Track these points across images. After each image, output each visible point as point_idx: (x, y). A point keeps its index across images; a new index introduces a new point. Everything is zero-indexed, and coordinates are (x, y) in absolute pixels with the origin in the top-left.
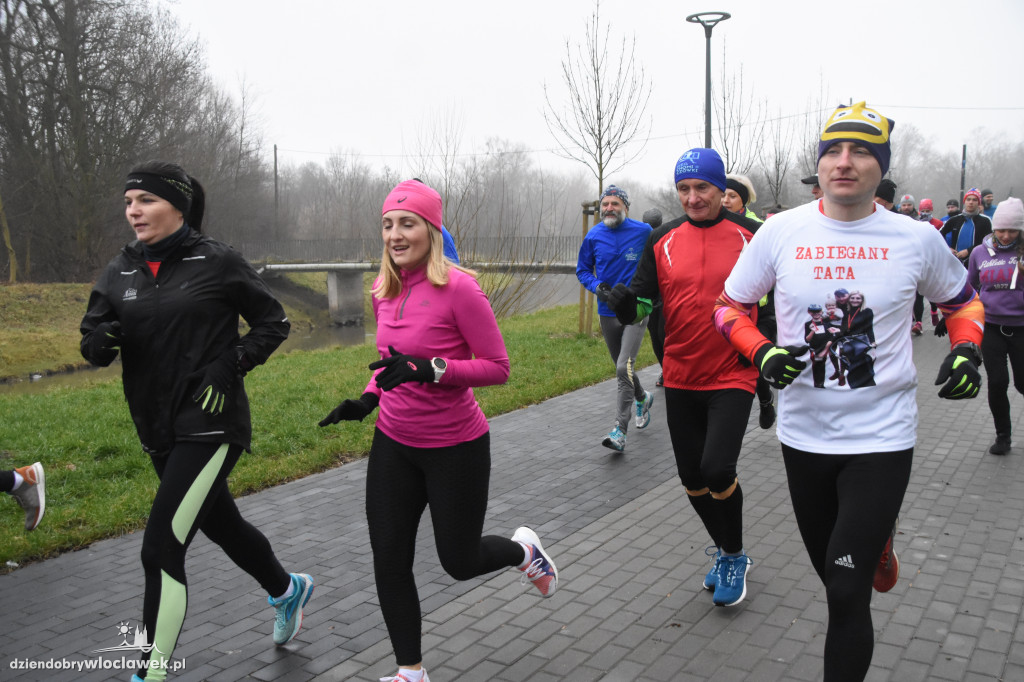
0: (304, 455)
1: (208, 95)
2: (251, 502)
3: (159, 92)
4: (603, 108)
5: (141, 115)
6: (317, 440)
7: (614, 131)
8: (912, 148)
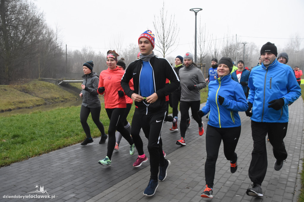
0: (76, 137)
1: (46, 29)
2: (60, 151)
3: (31, 28)
4: (165, 36)
5: (25, 35)
6: (80, 133)
7: (168, 42)
8: (254, 49)
